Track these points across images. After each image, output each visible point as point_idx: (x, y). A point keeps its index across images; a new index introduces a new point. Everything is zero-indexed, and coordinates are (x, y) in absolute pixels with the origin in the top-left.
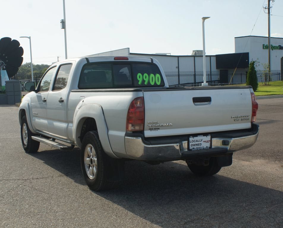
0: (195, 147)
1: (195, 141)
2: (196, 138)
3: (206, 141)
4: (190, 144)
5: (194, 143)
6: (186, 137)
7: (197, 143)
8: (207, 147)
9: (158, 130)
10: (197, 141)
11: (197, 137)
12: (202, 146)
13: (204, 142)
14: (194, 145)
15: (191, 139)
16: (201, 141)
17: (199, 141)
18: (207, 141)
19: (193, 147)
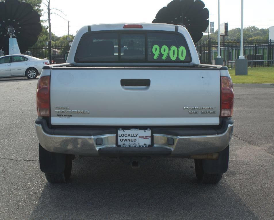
0: (127, 143)
1: (126, 135)
2: (127, 132)
3: (143, 137)
4: (119, 138)
5: (124, 138)
6: (113, 129)
7: (129, 138)
8: (145, 144)
9: (70, 117)
10: (129, 135)
11: (130, 130)
12: (137, 143)
13: (140, 137)
14: (125, 140)
15: (120, 132)
16: (135, 135)
17: (132, 135)
18: (145, 137)
19: (123, 142)
